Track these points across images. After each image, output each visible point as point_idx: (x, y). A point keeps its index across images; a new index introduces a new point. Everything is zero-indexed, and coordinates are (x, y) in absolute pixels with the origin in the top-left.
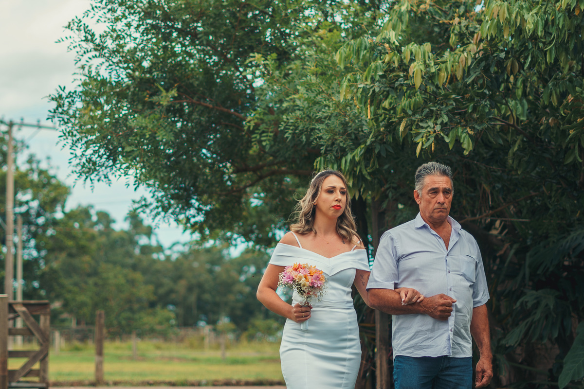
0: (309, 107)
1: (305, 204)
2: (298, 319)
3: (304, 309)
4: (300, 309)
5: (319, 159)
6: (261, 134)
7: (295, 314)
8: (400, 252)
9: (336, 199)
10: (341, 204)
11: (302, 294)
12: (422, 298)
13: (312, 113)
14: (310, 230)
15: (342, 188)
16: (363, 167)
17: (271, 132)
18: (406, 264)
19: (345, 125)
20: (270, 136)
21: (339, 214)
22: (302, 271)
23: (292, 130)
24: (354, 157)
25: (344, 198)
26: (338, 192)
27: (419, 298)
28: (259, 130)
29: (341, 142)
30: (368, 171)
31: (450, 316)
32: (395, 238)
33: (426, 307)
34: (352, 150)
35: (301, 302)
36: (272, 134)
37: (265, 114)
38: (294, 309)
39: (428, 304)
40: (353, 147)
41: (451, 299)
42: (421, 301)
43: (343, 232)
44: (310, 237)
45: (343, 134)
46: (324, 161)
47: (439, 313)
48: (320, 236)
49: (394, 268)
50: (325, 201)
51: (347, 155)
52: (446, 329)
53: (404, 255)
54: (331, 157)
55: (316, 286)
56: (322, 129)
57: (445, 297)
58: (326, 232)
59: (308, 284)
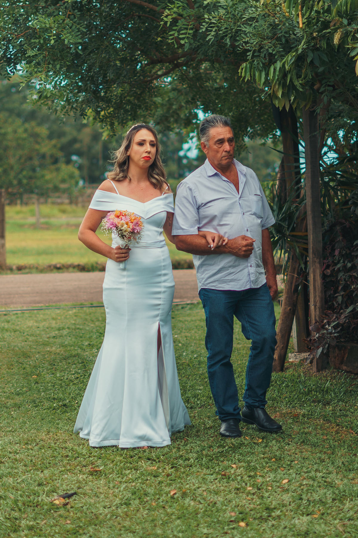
0: (234, 5)
1: (119, 154)
2: (118, 260)
3: (124, 251)
4: (120, 251)
5: (244, 65)
6: (179, 32)
7: (116, 256)
8: (200, 201)
9: (146, 151)
10: (150, 156)
11: (124, 239)
12: (226, 241)
13: (237, 12)
14: (125, 177)
15: (152, 141)
16: (295, 77)
17: (192, 29)
18: (206, 211)
19: (274, 26)
20: (189, 34)
21: (149, 164)
22: (123, 218)
23: (215, 31)
24: (284, 65)
25: (153, 150)
26: (148, 144)
27: (224, 241)
28: (177, 26)
29: (270, 48)
30: (300, 82)
31: (251, 253)
32: (193, 188)
33: (231, 248)
34: (282, 57)
35: (122, 245)
36: (191, 32)
37: (184, 8)
38: (115, 251)
39: (232, 245)
40: (283, 53)
41: (251, 239)
42: (226, 244)
43: (154, 181)
44: (126, 183)
45: (272, 38)
46: (251, 68)
47: (243, 253)
48: (134, 183)
49: (196, 215)
50: (136, 153)
51: (276, 62)
52: (246, 265)
53: (202, 204)
54: (258, 64)
55: (136, 231)
56: (248, 32)
57: (246, 238)
58: (139, 181)
59: (129, 230)
